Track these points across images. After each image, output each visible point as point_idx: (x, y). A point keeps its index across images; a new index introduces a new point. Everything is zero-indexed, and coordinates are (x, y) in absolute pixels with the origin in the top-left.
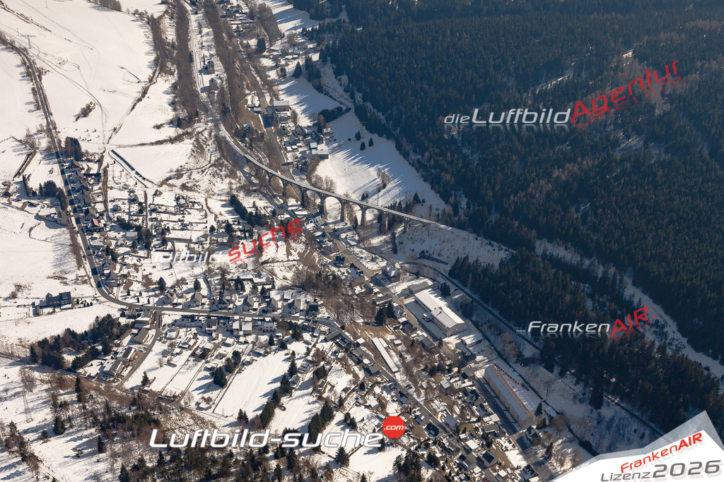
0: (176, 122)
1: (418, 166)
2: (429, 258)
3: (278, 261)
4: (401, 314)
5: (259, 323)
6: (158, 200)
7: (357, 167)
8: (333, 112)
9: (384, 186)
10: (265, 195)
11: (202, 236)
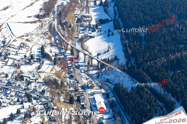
0: (38, 16)
2: (109, 82)
3: (46, 73)
4: (82, 101)
6: (14, 43)
7: (103, 43)
9: (108, 51)
10: (58, 48)
11: (21, 59)
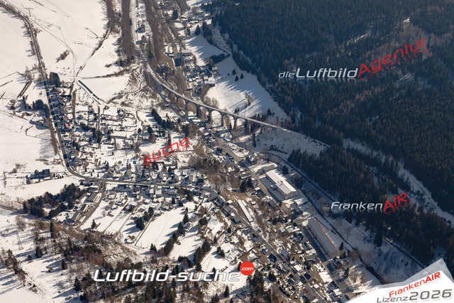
0: (120, 63)
1: (271, 91)
2: (276, 150)
3: (180, 151)
4: (256, 185)
5: (166, 190)
6: (106, 112)
7: (233, 92)
8: (219, 56)
9: (249, 104)
10: (174, 109)
11: (133, 135)
